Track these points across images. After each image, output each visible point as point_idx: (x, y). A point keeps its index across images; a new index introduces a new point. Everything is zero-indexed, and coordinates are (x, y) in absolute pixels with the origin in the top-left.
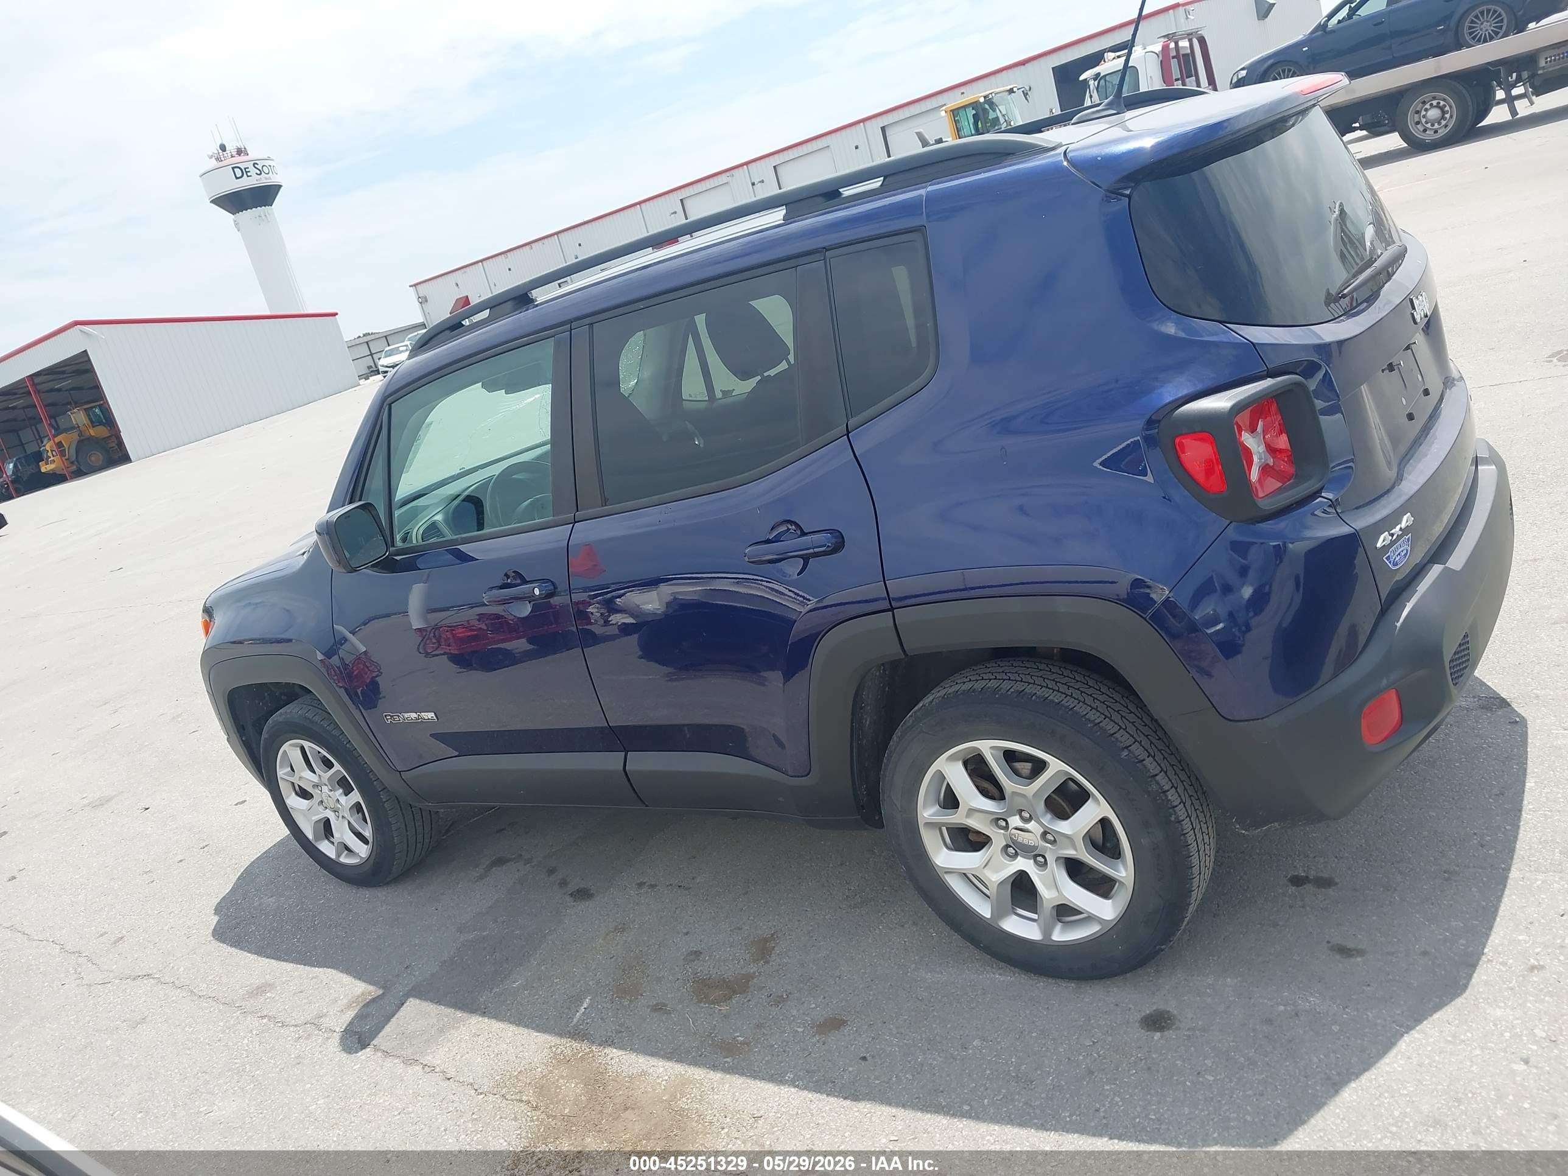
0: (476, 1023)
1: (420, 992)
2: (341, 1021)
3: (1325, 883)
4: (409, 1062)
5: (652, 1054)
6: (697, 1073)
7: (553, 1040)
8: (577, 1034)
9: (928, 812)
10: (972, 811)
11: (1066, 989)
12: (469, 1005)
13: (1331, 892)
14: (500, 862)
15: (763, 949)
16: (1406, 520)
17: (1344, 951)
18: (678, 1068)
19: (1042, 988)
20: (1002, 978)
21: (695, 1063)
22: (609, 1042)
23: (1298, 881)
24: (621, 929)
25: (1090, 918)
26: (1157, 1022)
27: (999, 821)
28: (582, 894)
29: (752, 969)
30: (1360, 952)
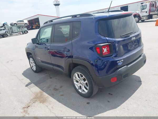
0: (36, 87)
1: (33, 83)
2: (26, 84)
3: (112, 95)
4: (29, 89)
5: (47, 94)
6: (49, 96)
7: (40, 90)
8: (43, 90)
9: (74, 78)
10: (77, 79)
11: (82, 98)
12: (36, 85)
13: (111, 96)
14: (47, 73)
15: (61, 87)
16: (123, 60)
17: (108, 102)
18: (48, 95)
19: (81, 97)
20: (78, 95)
21: (50, 95)
22: (44, 92)
23: (109, 94)
24: (52, 82)
25: (85, 92)
26: (88, 103)
27: (79, 80)
28: (51, 78)
29: (59, 88)
30: (110, 102)
